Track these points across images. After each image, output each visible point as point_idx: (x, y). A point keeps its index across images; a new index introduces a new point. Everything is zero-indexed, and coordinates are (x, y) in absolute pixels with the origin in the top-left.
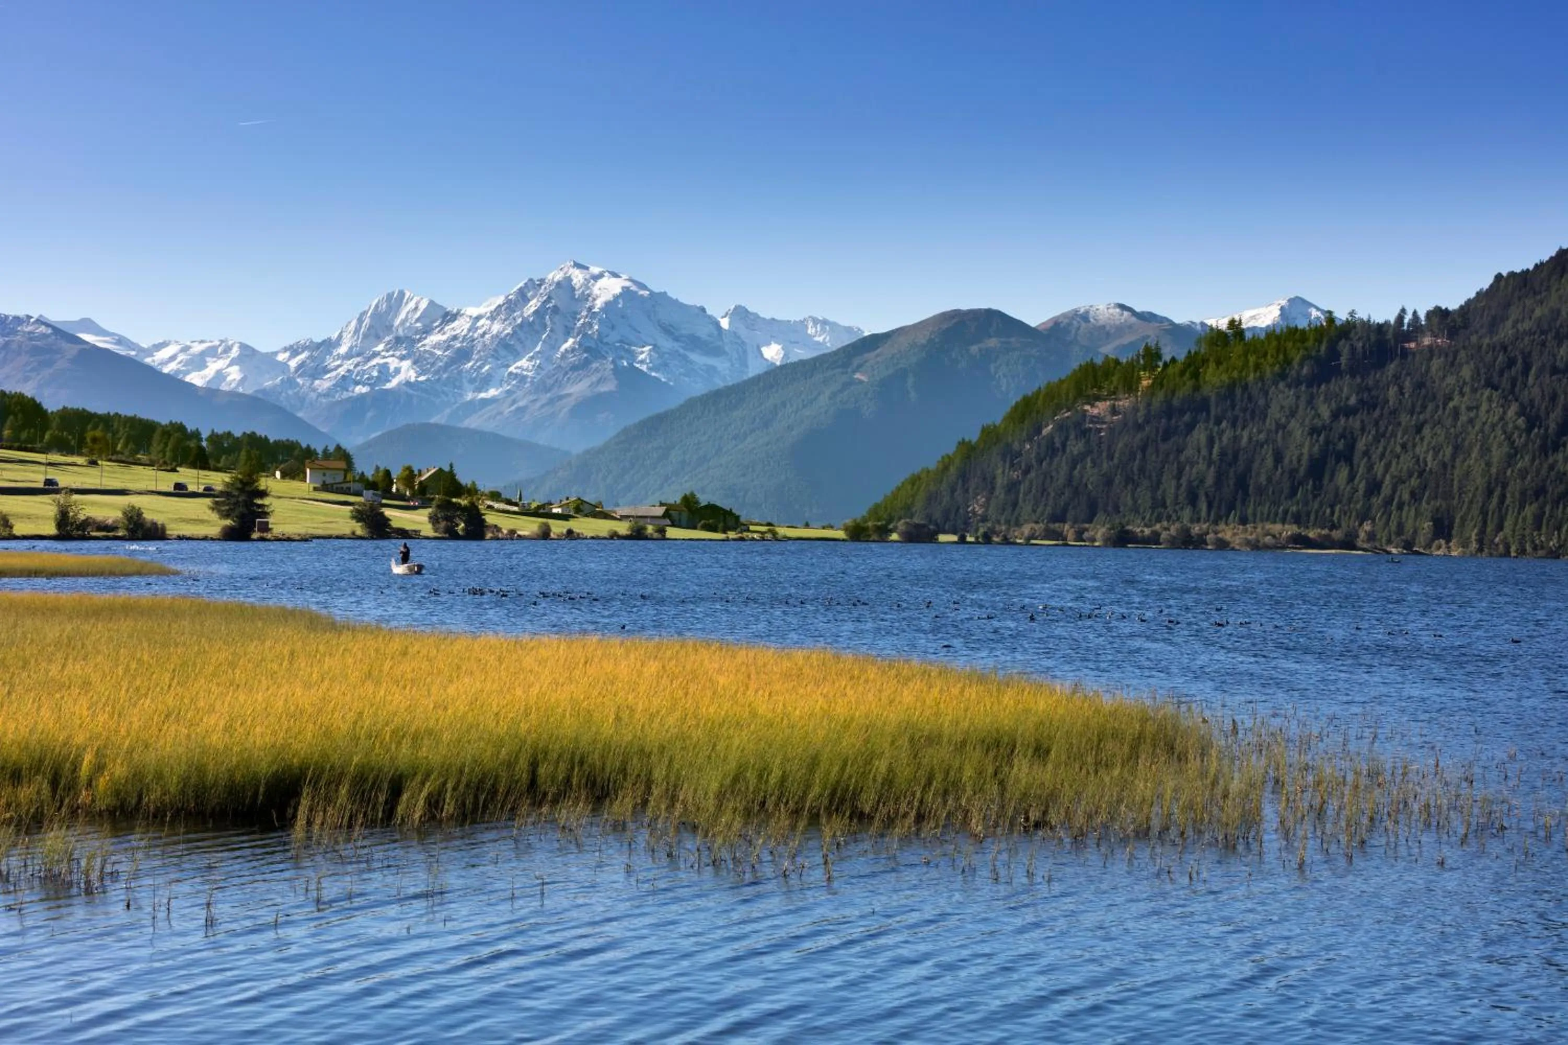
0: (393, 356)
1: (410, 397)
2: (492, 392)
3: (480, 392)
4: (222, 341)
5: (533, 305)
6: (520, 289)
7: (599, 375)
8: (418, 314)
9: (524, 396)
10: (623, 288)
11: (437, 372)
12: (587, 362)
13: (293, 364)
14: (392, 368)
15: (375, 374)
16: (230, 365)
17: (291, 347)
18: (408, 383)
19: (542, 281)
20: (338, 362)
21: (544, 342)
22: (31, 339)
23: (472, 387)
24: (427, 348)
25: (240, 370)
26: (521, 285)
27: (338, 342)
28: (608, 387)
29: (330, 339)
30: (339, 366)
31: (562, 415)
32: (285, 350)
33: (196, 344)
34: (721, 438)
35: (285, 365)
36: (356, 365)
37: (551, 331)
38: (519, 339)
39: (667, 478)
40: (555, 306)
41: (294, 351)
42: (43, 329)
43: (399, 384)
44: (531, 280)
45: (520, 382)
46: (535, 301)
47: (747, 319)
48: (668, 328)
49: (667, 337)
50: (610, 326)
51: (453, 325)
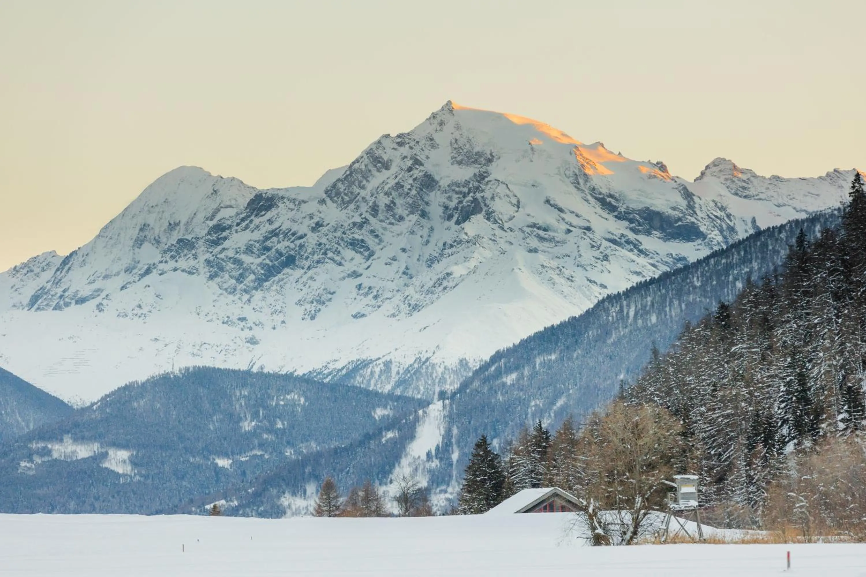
47: (735, 179)
48: (608, 200)
49: (605, 214)
50: (515, 201)
51: (269, 215)
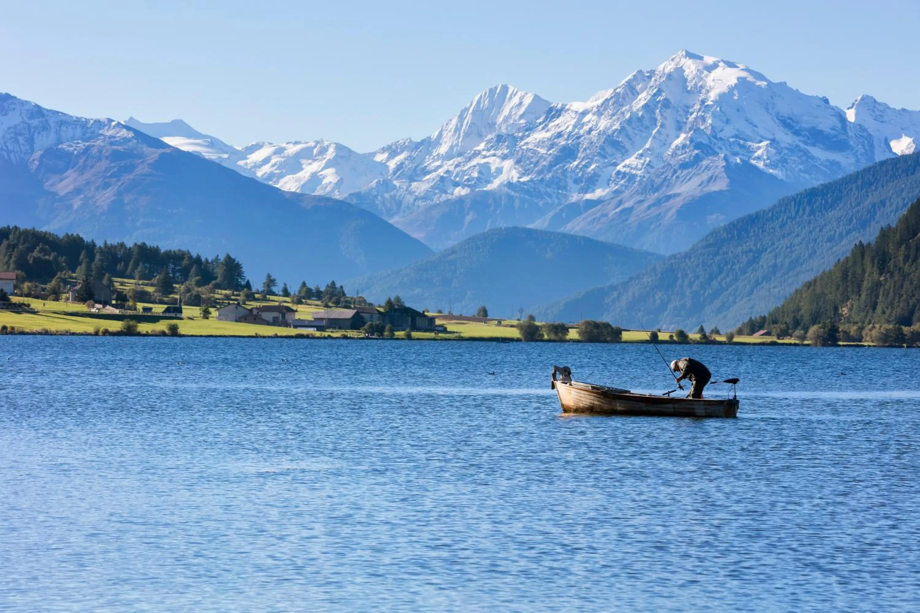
0: (494, 155)
1: (511, 198)
2: (599, 193)
3: (586, 193)
4: (317, 142)
5: (643, 98)
6: (629, 82)
7: (710, 173)
8: (523, 109)
9: (631, 196)
10: (739, 79)
11: (540, 172)
12: (697, 159)
13: (392, 164)
14: (493, 168)
15: (475, 175)
16: (326, 167)
17: (390, 147)
18: (510, 185)
19: (652, 73)
20: (438, 163)
21: (654, 137)
22: (111, 144)
23: (578, 187)
24: (530, 146)
25: (336, 173)
26: (630, 77)
27: (438, 142)
28: (721, 185)
29: (429, 138)
30: (440, 167)
31: (669, 214)
32: (383, 150)
33: (291, 145)
34: (815, 240)
35: (384, 165)
36: (457, 166)
37: (662, 126)
38: (628, 136)
39: (757, 283)
40: (666, 99)
41: (393, 151)
42: (124, 133)
43: (502, 184)
44: (640, 72)
45: (629, 181)
46: (644, 94)
47: (875, 110)
48: (788, 121)
49: (786, 131)
50: (724, 120)
51: (558, 121)
